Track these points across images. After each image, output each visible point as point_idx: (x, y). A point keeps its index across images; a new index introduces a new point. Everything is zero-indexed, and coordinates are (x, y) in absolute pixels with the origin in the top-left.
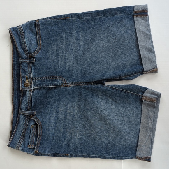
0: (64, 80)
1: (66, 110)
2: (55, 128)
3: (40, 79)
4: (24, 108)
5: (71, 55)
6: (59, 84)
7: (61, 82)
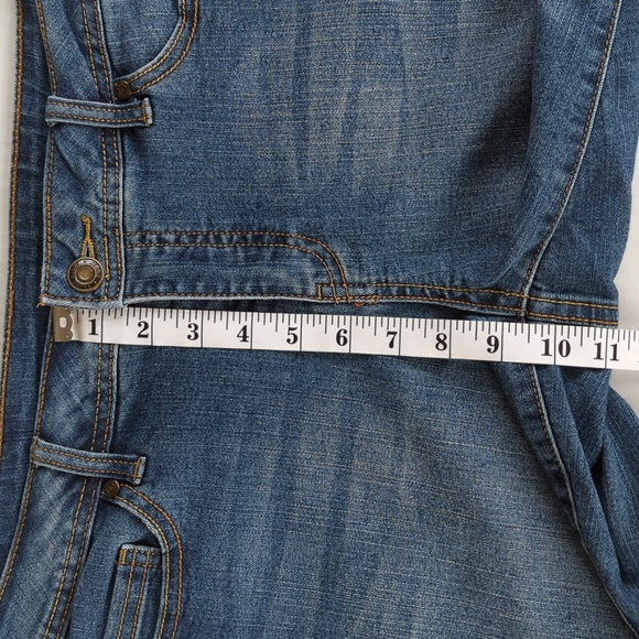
0: (335, 262)
1: (346, 455)
2: (271, 576)
3: (178, 241)
4: (69, 430)
5: (389, 93)
6: (297, 287)
7: (313, 270)
